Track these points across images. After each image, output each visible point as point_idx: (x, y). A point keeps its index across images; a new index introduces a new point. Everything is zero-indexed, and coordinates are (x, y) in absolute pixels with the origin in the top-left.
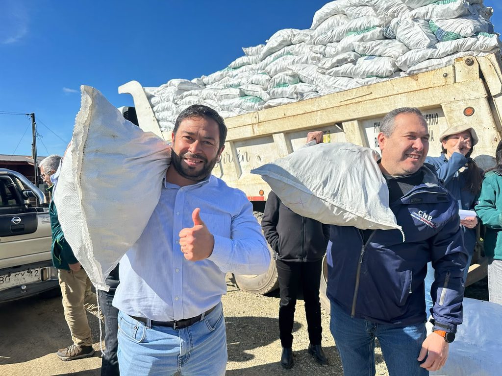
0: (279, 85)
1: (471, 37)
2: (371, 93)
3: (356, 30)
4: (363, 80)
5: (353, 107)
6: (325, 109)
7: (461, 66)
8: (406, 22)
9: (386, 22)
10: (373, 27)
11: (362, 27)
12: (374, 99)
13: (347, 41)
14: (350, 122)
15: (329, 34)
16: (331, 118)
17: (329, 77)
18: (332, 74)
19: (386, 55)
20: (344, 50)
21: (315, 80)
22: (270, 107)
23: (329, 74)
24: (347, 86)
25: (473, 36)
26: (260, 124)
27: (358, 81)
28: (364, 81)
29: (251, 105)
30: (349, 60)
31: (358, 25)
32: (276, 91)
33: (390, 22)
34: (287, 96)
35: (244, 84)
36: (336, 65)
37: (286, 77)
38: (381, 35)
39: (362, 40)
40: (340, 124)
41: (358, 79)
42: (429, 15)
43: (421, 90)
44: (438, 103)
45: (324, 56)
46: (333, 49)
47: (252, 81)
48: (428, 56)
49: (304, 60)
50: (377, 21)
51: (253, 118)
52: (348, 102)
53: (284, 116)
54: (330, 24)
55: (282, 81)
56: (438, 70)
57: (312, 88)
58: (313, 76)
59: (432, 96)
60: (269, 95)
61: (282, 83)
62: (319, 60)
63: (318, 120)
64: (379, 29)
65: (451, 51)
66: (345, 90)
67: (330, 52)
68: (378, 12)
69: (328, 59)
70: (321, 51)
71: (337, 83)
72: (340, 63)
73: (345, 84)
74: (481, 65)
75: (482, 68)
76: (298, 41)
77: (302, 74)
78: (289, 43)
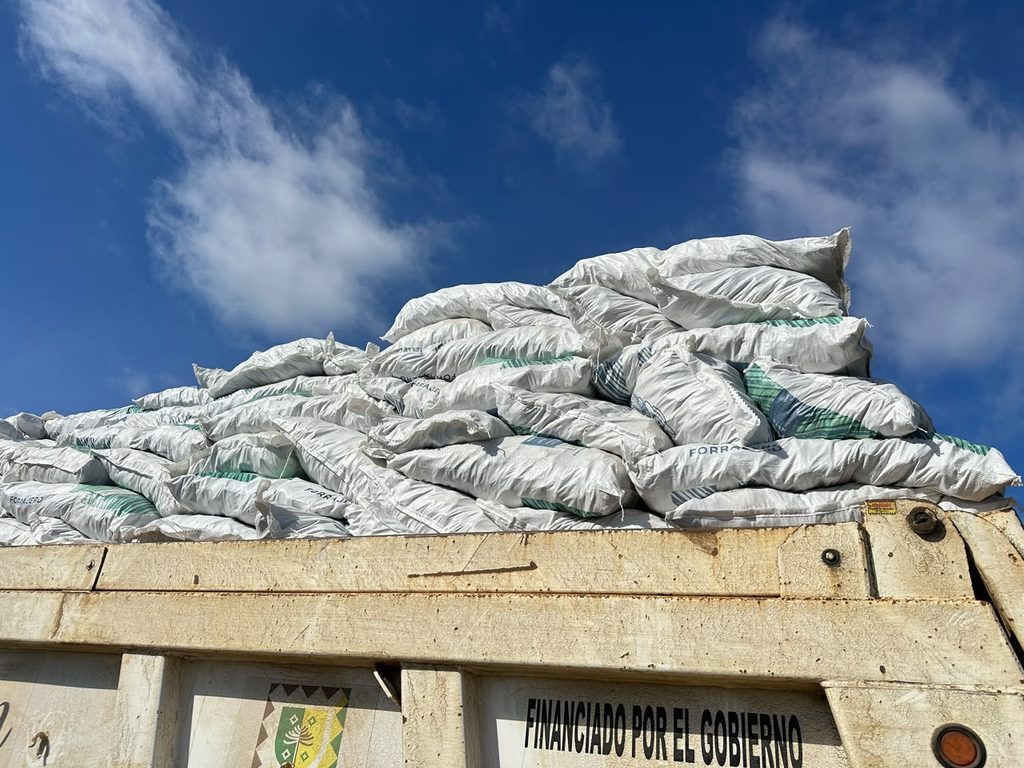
0: (223, 470)
1: (904, 438)
2: (533, 566)
3: (511, 356)
4: (508, 511)
5: (455, 610)
6: (349, 593)
7: (889, 534)
8: (669, 354)
9: (606, 349)
10: (562, 357)
11: (530, 352)
12: (541, 593)
13: (475, 379)
14: (431, 674)
15: (428, 352)
16: (362, 635)
17: (396, 475)
18: (406, 468)
19: (597, 442)
20: (462, 401)
21: (347, 480)
22: (158, 537)
23: (397, 467)
24: (449, 519)
25: (913, 436)
26: (93, 596)
27: (492, 512)
28: (512, 515)
29: (98, 518)
30: (471, 432)
31: (518, 344)
32: (202, 488)
33: (618, 351)
34: (236, 512)
35: (120, 445)
36: (427, 440)
37: (255, 449)
38: (586, 381)
39: (524, 382)
40: (391, 669)
41: (490, 503)
42: (745, 349)
43: (731, 596)
44: (813, 674)
45: (398, 409)
46: (430, 396)
47: (147, 442)
48: (751, 474)
49: (332, 409)
50: (576, 342)
51: (83, 567)
52: (442, 584)
53: (192, 586)
54: (439, 334)
55: (241, 461)
56: (800, 533)
57: (329, 502)
58: (345, 462)
59: (780, 636)
60: (177, 495)
61: (236, 466)
62: (378, 418)
63: (309, 635)
64: (581, 362)
65: (835, 471)
66: (439, 535)
67: (416, 402)
68: (582, 319)
69: (405, 419)
70: (390, 392)
71: (418, 503)
72: (439, 436)
73: (444, 512)
74: (973, 549)
75: (981, 560)
76: (342, 368)
77: (312, 449)
78: (315, 367)
